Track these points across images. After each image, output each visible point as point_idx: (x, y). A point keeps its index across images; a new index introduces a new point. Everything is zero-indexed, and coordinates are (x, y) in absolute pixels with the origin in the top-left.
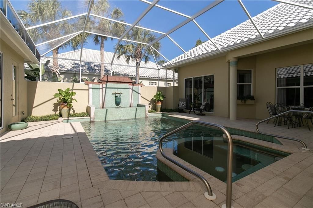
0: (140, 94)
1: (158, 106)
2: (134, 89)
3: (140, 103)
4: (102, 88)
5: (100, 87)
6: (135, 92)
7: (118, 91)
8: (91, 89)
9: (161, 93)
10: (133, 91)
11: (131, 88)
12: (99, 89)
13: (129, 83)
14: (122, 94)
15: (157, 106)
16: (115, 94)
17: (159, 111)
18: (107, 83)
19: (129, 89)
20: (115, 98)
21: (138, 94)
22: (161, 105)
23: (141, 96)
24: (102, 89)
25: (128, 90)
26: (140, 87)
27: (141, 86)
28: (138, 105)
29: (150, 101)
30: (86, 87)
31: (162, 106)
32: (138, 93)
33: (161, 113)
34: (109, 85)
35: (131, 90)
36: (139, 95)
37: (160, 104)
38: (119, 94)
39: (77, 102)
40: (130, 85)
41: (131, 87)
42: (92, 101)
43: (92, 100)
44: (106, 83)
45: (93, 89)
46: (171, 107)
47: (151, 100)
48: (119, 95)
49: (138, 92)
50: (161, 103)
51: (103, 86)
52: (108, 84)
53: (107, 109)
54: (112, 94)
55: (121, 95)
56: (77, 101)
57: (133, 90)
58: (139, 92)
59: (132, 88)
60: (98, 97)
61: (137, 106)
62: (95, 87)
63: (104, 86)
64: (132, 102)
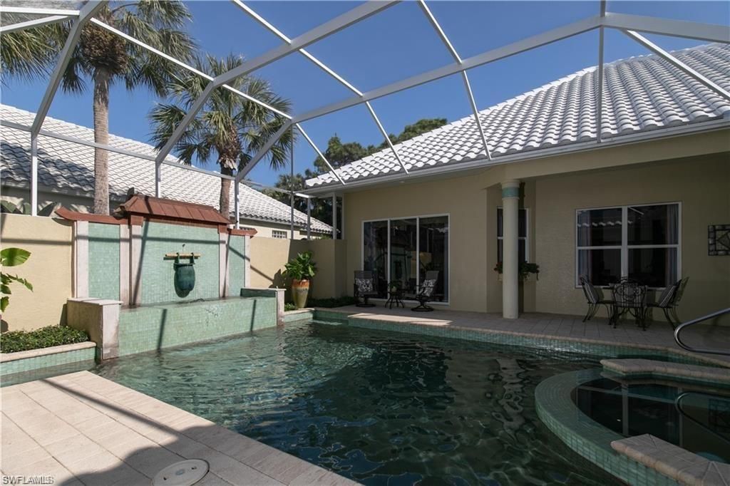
0: (249, 260)
1: (301, 291)
2: (230, 245)
3: (249, 285)
4: (128, 237)
5: (122, 236)
6: (233, 253)
7: (186, 250)
8: (87, 242)
9: (307, 256)
10: (230, 252)
11: (224, 242)
12: (118, 241)
13: (220, 226)
14: (196, 258)
15: (297, 292)
16: (176, 259)
17: (303, 304)
18: (148, 220)
19: (218, 243)
20: (173, 272)
21: (241, 259)
22: (308, 288)
23: (252, 268)
24: (129, 241)
25: (215, 246)
26: (247, 238)
27: (251, 237)
28: (242, 289)
29: (273, 277)
30: (64, 233)
31: (310, 291)
32: (244, 257)
33: (311, 311)
34: (156, 228)
35: (223, 247)
36: (246, 261)
37: (305, 287)
38: (187, 257)
39: (31, 288)
40: (223, 231)
41: (224, 237)
42: (90, 283)
43: (90, 278)
44: (144, 223)
45: (91, 239)
46: (330, 292)
47: (275, 275)
48: (187, 261)
49: (242, 253)
50: (308, 283)
51: (134, 233)
52: (150, 223)
53: (165, 307)
54: (167, 258)
55: (195, 261)
56: (30, 286)
57: (229, 248)
58: (247, 255)
59: (227, 242)
60: (110, 268)
61: (239, 294)
62: (100, 235)
63: (138, 230)
64: (227, 284)
